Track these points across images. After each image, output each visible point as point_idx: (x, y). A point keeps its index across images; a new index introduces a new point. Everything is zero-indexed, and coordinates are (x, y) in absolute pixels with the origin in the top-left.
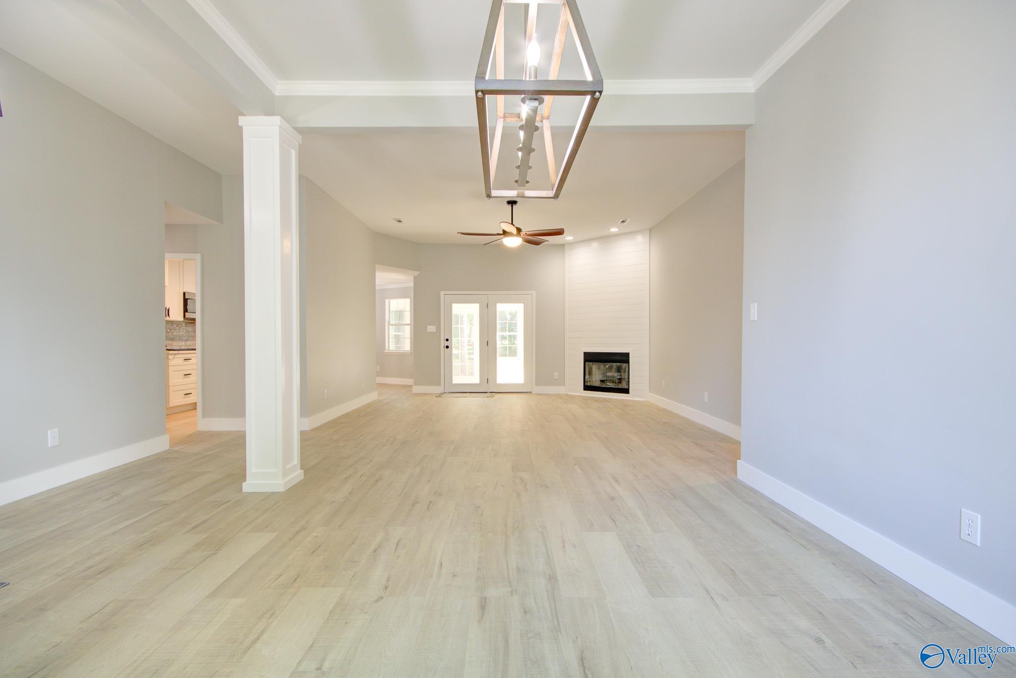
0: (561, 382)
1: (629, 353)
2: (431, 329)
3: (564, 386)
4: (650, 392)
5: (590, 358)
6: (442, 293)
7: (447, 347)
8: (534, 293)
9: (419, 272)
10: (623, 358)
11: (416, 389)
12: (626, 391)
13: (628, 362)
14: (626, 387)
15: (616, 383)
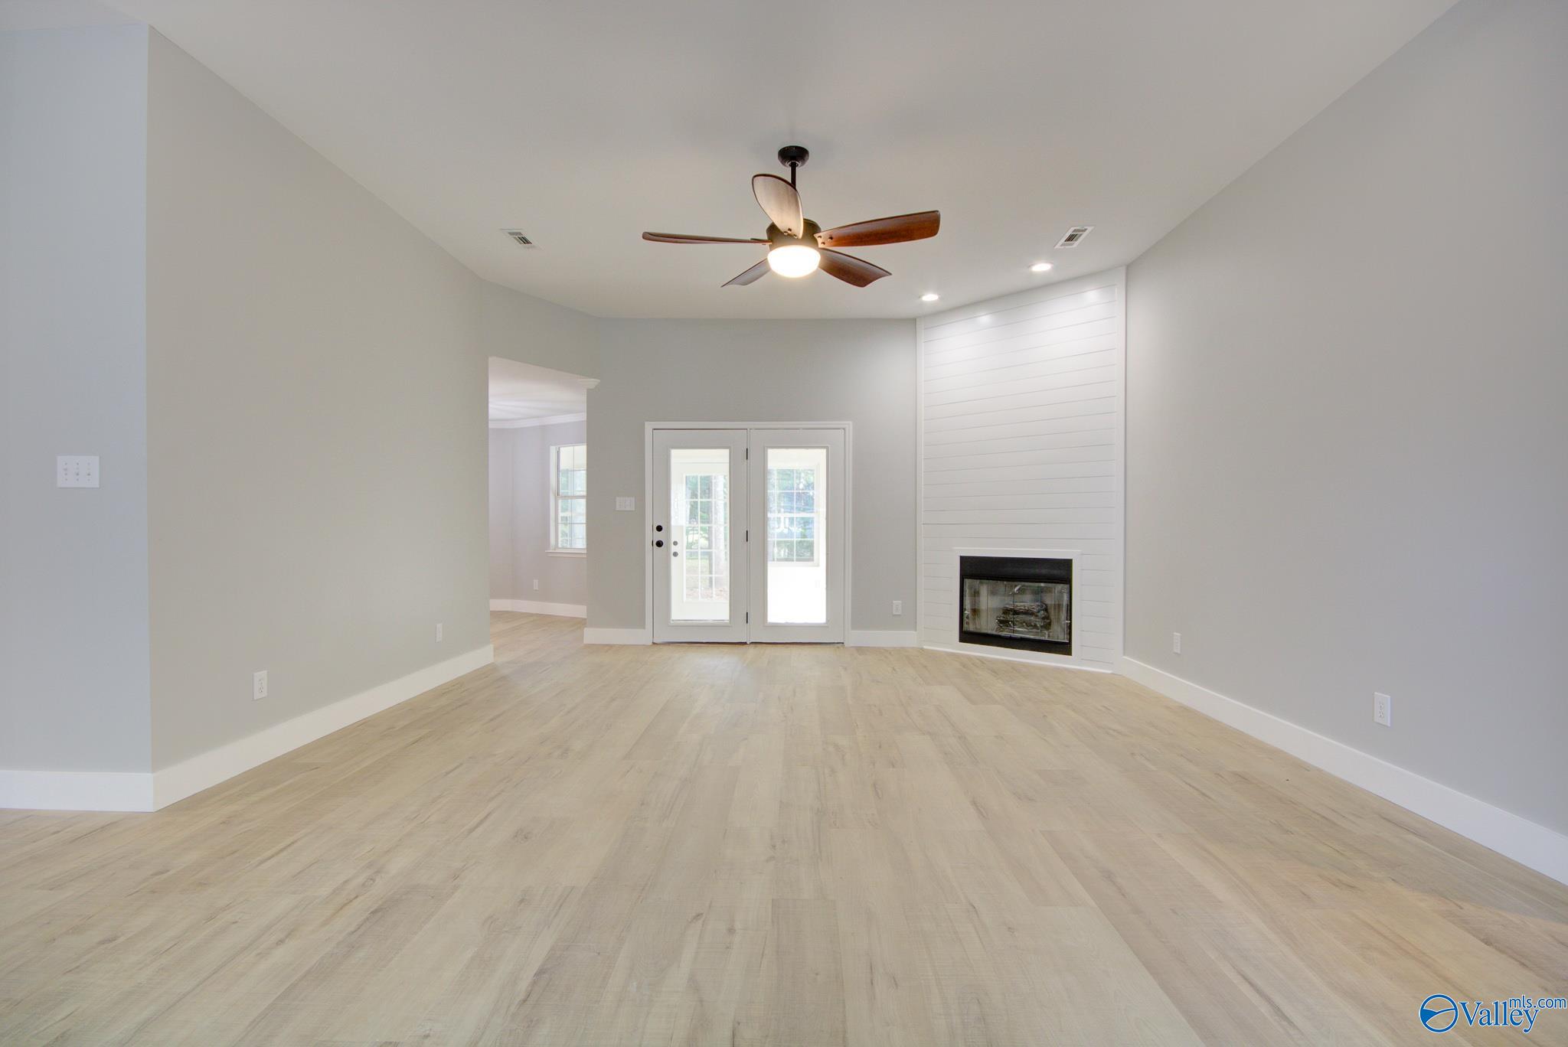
0: (908, 620)
1: (1071, 560)
2: (626, 504)
3: (916, 630)
4: (1124, 654)
5: (975, 570)
6: (649, 426)
7: (659, 544)
8: (849, 425)
9: (599, 381)
10: (1059, 572)
11: (592, 635)
12: (1063, 648)
13: (1067, 580)
14: (1062, 638)
15: (1035, 626)
